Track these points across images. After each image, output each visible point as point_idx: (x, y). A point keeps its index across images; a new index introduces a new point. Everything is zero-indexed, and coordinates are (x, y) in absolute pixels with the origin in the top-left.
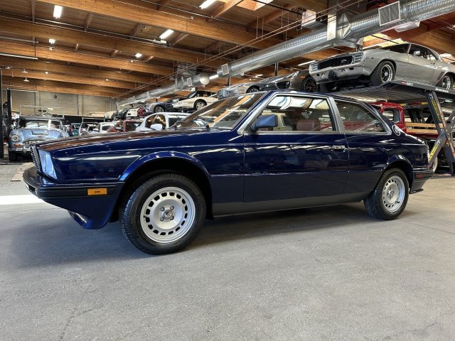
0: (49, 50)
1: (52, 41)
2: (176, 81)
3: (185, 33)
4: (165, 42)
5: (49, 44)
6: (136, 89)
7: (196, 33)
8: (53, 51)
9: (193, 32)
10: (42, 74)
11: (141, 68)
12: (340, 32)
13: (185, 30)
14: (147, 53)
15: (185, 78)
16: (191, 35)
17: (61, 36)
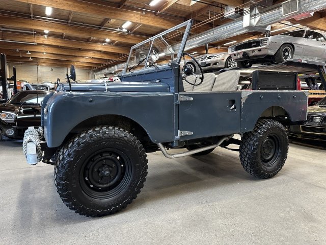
0: (44, 38)
1: (46, 31)
2: (135, 58)
3: (140, 24)
4: (126, 30)
5: (44, 34)
6: (108, 63)
7: (148, 24)
8: (48, 38)
9: (145, 23)
10: (41, 54)
11: (110, 49)
12: (253, 21)
13: (139, 22)
14: (114, 39)
15: (142, 56)
16: (144, 25)
17: (52, 27)
